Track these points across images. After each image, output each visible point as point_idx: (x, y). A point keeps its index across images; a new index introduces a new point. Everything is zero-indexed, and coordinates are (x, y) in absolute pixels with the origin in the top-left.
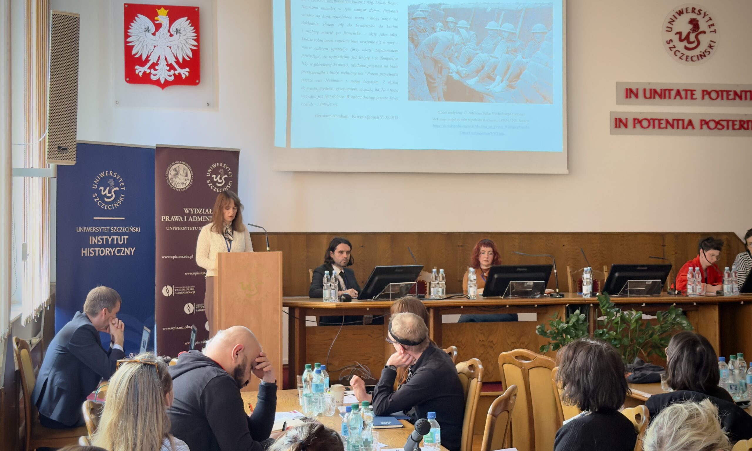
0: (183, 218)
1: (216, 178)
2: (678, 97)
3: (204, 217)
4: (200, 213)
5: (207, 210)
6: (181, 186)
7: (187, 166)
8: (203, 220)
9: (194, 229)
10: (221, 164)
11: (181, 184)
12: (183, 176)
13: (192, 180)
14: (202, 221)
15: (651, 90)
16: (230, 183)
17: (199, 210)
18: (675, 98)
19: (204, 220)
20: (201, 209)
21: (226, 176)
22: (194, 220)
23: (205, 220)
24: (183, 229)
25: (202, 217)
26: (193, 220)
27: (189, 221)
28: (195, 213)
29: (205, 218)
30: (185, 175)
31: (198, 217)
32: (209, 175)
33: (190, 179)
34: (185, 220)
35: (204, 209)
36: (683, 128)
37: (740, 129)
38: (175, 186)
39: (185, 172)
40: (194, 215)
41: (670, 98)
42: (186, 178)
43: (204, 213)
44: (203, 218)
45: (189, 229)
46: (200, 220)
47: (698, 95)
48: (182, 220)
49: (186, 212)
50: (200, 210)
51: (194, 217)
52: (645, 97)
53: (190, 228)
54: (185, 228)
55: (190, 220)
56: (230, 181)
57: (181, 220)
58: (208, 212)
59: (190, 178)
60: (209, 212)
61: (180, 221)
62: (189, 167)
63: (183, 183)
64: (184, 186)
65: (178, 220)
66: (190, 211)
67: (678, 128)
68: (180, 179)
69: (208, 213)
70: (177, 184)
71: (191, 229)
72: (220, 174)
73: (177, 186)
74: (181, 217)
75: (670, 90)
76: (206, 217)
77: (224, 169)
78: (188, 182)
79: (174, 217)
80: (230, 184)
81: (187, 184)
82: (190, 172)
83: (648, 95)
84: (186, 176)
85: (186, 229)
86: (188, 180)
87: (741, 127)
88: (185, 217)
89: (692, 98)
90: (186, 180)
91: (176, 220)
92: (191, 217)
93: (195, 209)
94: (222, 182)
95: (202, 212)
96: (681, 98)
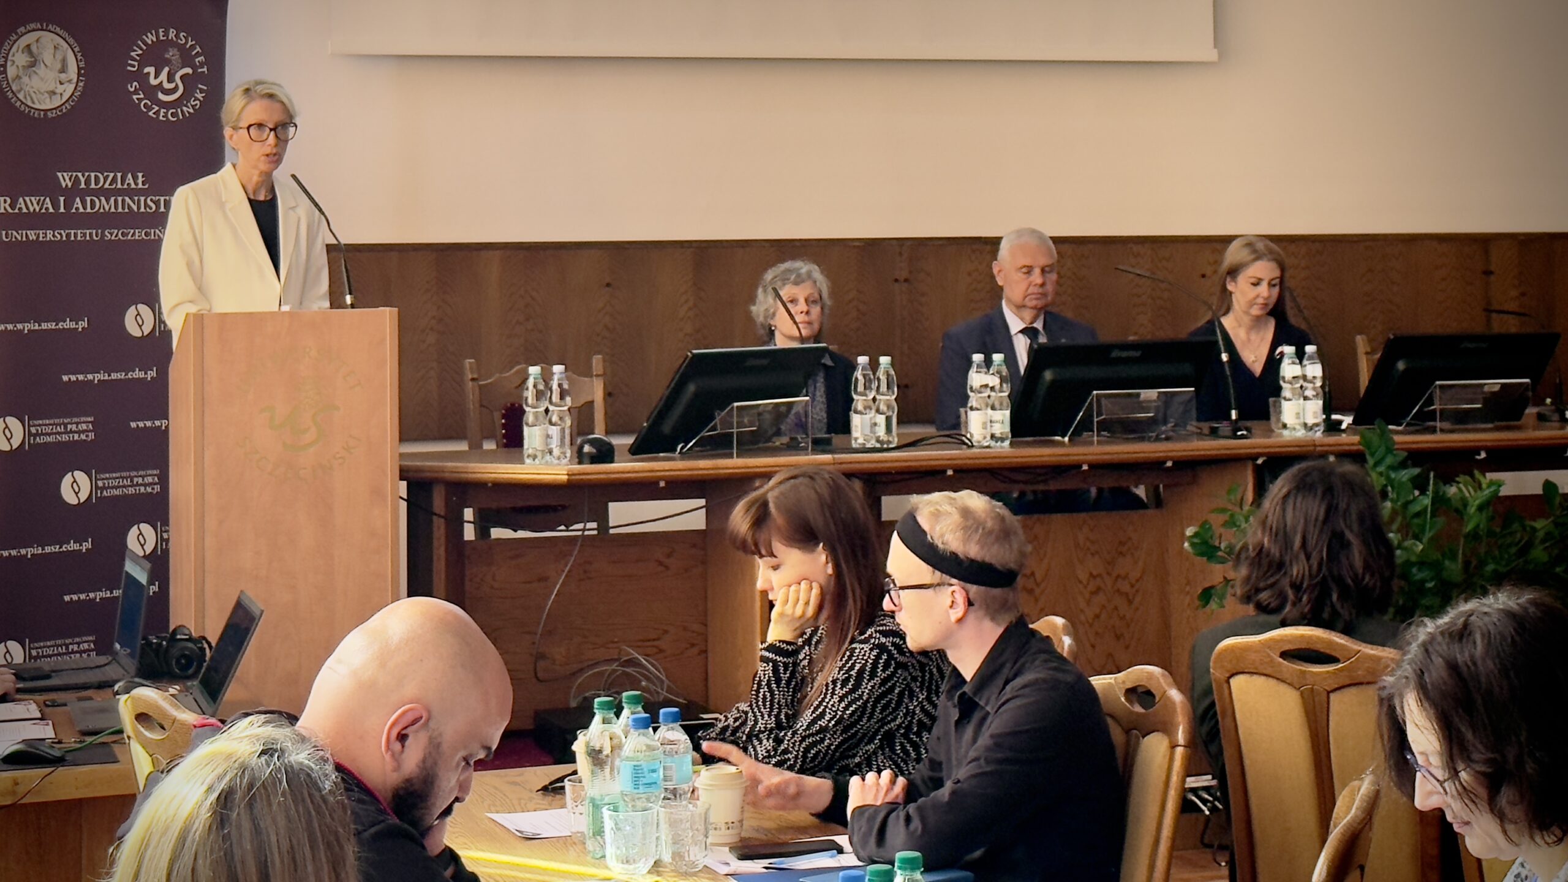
0: (55, 205)
1: (156, 77)
3: (120, 199)
4: (107, 186)
5: (130, 176)
6: (48, 100)
7: (64, 39)
8: (116, 207)
9: (88, 238)
10: (172, 33)
11: (46, 95)
12: (51, 70)
13: (81, 84)
14: (113, 210)
16: (201, 91)
17: (106, 179)
19: (120, 210)
20: (112, 175)
21: (189, 70)
22: (89, 210)
23: (123, 208)
24: (54, 236)
25: (113, 199)
26: (85, 208)
27: (74, 210)
28: (93, 186)
29: (123, 201)
30: (59, 66)
31: (103, 199)
32: (134, 66)
33: (75, 80)
34: (62, 210)
35: (119, 175)
38: (30, 104)
39: (59, 57)
40: (89, 192)
42: (63, 76)
43: (119, 186)
44: (116, 201)
45: (72, 238)
46: (107, 208)
48: (51, 210)
49: (64, 186)
50: (108, 176)
51: (88, 199)
53: (76, 235)
54: (60, 234)
55: (77, 209)
56: (200, 86)
57: (47, 209)
58: (132, 182)
59: (74, 76)
60: (136, 184)
61: (43, 211)
62: (71, 41)
63: (53, 93)
64: (57, 102)
65: (37, 210)
66: (77, 181)
68: (42, 79)
69: (133, 186)
70: (33, 95)
71: (79, 238)
72: (167, 62)
73: (33, 103)
74: (48, 199)
76: (127, 199)
77: (182, 48)
78: (70, 88)
79: (27, 199)
80: (199, 96)
81: (66, 97)
82: (76, 56)
84: (63, 70)
85: (64, 238)
86: (70, 81)
88: (62, 199)
90: (61, 83)
91: (32, 210)
92: (78, 200)
93: (93, 175)
94: (176, 89)
95: (114, 180)
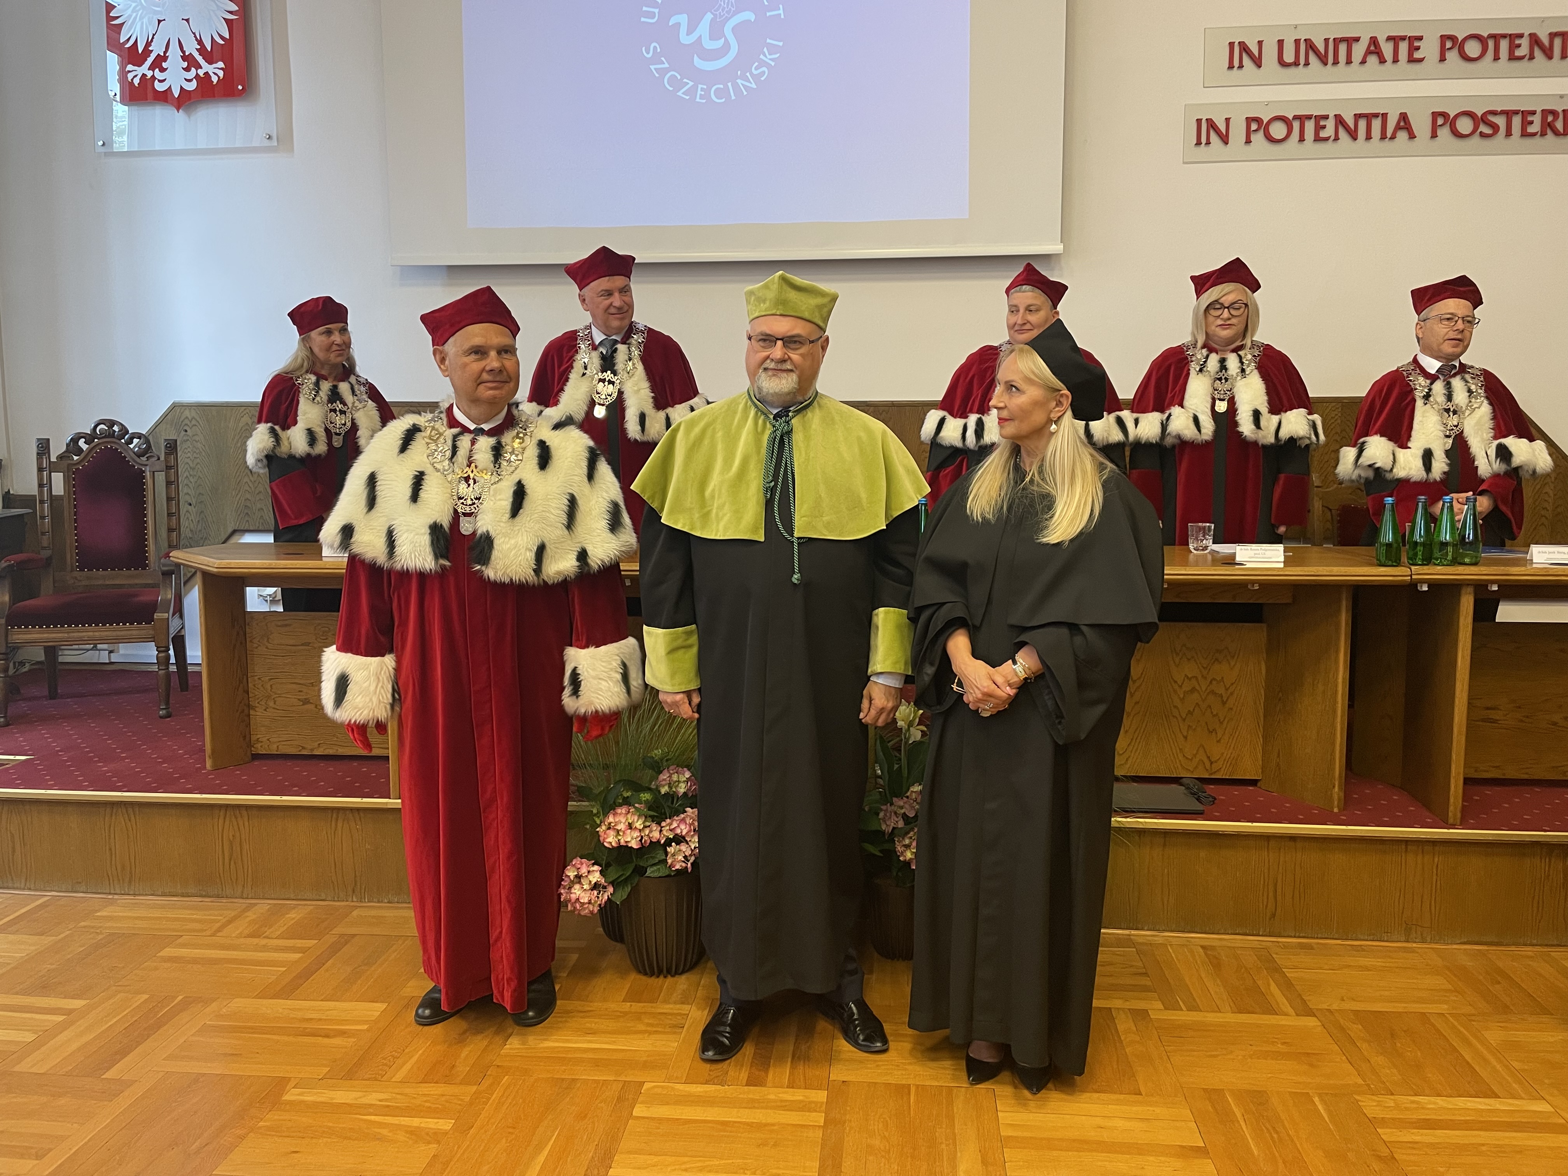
2: (1373, 59)
15: (1297, 42)
18: (1363, 62)
36: (1383, 137)
37: (1543, 134)
41: (1349, 62)
47: (1429, 49)
52: (1282, 63)
67: (1369, 137)
75: (1351, 41)
83: (1289, 57)
87: (1548, 127)
89: (1411, 60)
96: (1382, 61)
